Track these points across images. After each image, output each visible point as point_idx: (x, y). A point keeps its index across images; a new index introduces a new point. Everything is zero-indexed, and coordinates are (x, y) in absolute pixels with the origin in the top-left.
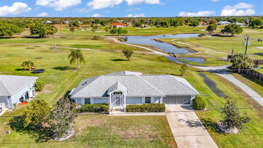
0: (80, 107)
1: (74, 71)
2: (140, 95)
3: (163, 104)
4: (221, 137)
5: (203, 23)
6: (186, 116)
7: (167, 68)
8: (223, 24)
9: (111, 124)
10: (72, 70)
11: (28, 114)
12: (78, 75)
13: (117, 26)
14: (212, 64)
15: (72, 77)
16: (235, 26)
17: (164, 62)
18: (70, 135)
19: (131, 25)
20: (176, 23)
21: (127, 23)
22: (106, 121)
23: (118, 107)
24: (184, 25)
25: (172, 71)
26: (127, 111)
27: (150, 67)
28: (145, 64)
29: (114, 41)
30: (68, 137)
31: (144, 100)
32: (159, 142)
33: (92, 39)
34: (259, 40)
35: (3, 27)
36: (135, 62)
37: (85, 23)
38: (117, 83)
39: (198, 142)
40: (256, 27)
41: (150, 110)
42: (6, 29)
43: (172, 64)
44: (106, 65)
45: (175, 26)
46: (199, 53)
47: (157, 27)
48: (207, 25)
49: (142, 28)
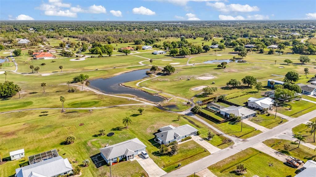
1: (128, 129)
2: (184, 135)
3: (190, 136)
5: (131, 49)
6: (198, 138)
7: (168, 117)
9: (182, 147)
10: (124, 129)
12: (134, 131)
13: (45, 58)
14: (183, 109)
15: (134, 133)
16: (171, 68)
17: (161, 112)
19: (54, 52)
20: (111, 53)
21: (49, 51)
22: (179, 146)
23: (178, 141)
24: (113, 50)
25: (171, 118)
26: (182, 141)
29: (93, 92)
30: (176, 153)
32: (198, 147)
33: (69, 92)
36: (146, 115)
38: (175, 133)
39: (206, 144)
40: (175, 56)
43: (167, 113)
45: (109, 55)
46: (170, 101)
47: (92, 57)
48: (134, 50)
49: (77, 59)
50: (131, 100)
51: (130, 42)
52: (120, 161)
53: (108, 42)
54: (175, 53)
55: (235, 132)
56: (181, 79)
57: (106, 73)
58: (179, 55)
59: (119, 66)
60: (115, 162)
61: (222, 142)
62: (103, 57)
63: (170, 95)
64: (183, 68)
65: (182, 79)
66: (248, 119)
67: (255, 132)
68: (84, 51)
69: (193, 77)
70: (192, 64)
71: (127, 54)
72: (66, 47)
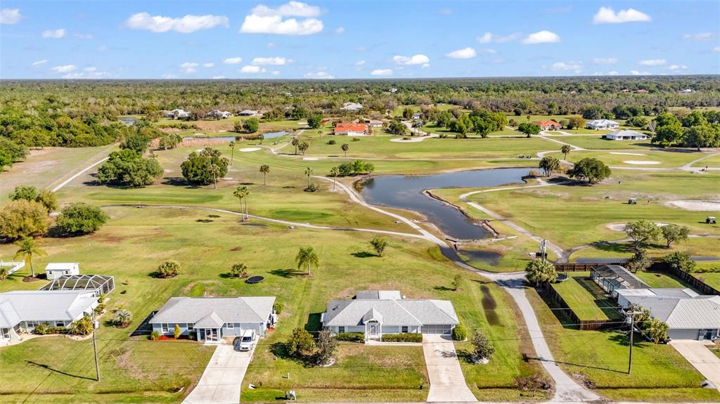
0: (335, 335)
1: (305, 279)
2: (397, 324)
3: (421, 334)
4: (470, 367)
5: (552, 125)
6: (444, 347)
7: (437, 276)
8: (601, 127)
9: (368, 354)
10: (299, 276)
11: (294, 343)
12: (312, 286)
13: (349, 133)
14: (507, 268)
15: (305, 291)
16: (594, 165)
17: (435, 261)
18: (333, 363)
19: (379, 126)
20: (485, 129)
21: (371, 122)
22: (362, 351)
23: (373, 336)
24: (507, 127)
25: (443, 281)
26: (383, 340)
27: (414, 272)
28: (405, 266)
29: (348, 196)
30: (330, 365)
31: (400, 330)
32: (413, 370)
33: (305, 191)
34: (630, 202)
35: (133, 167)
36: (390, 259)
37: (269, 115)
38: (372, 310)
39: (447, 370)
40: (668, 145)
41: (407, 340)
42: (138, 170)
43: (447, 267)
44: (347, 267)
45: (482, 135)
46: (498, 241)
47: (441, 137)
48: (562, 128)
49: (405, 139)
50: (403, 224)
51: (574, 113)
52: (182, 337)
53: (515, 111)
54: (669, 139)
55: (603, 366)
56: (610, 198)
57: (426, 167)
58: (681, 145)
59: (477, 155)
60: (171, 336)
61: (511, 381)
62: (465, 137)
63: (520, 229)
64: (652, 176)
65: (611, 200)
66: (709, 342)
67: (690, 390)
68: (441, 127)
69: (657, 199)
70: (697, 170)
71: (531, 135)
72: (416, 118)
